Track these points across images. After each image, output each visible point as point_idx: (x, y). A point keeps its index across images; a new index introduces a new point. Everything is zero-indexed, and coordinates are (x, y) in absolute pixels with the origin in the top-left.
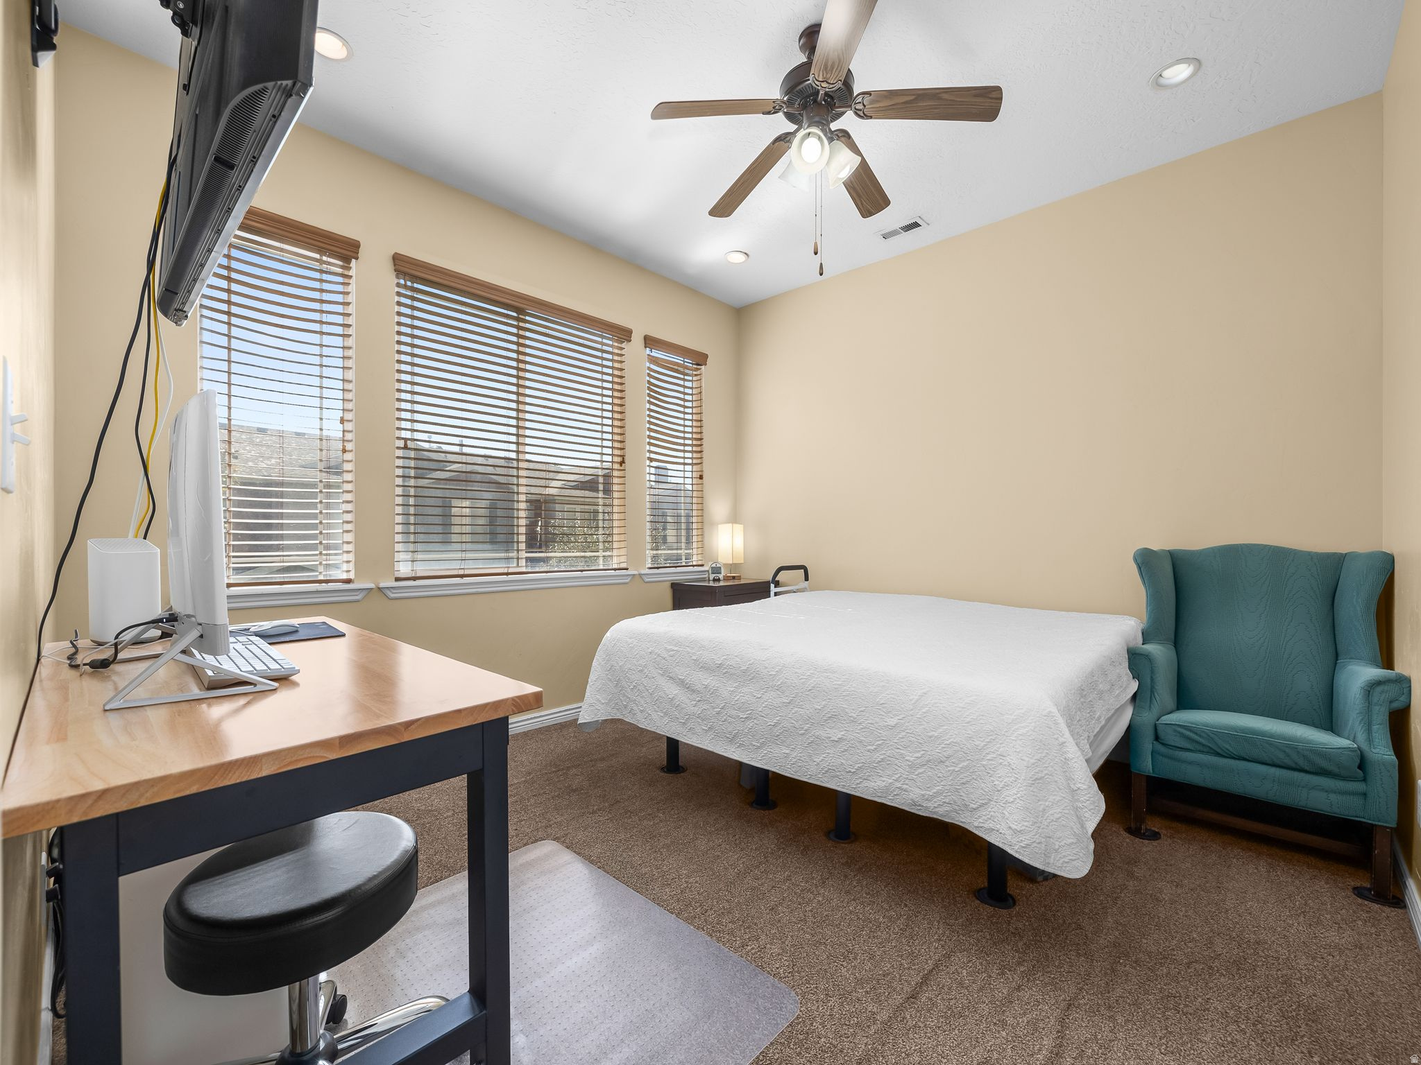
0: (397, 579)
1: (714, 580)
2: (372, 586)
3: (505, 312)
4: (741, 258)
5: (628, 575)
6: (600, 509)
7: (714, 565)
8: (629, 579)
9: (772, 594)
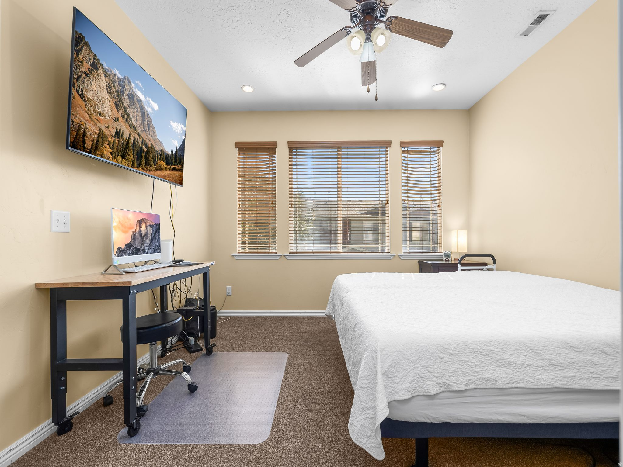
0: (290, 253)
1: (446, 260)
2: (281, 255)
3: (329, 150)
4: (441, 87)
5: (391, 256)
6: (431, 222)
7: (446, 253)
8: (392, 257)
9: (459, 269)
